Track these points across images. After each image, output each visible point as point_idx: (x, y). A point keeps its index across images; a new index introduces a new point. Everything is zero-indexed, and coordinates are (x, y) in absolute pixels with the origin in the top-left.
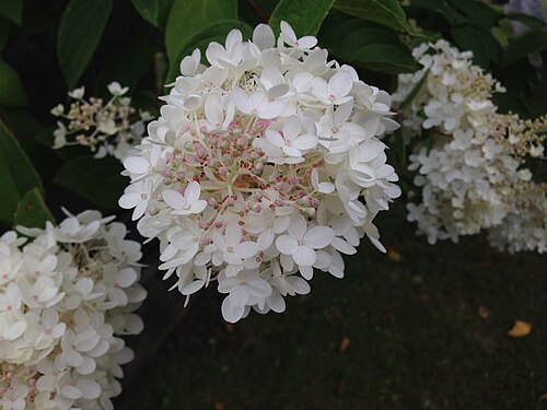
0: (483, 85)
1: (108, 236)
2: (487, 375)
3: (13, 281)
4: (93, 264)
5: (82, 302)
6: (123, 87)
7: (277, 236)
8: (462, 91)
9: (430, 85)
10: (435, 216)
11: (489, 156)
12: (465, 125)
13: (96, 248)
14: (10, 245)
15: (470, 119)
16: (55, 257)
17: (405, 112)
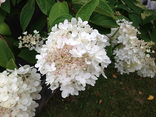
0: (134, 32)
1: (31, 72)
2: (141, 111)
3: (5, 85)
4: (27, 80)
5: (24, 91)
6: (37, 31)
7: (76, 76)
8: (129, 33)
9: (120, 31)
10: (122, 66)
11: (135, 52)
12: (129, 43)
13: (28, 75)
14: (5, 75)
15: (130, 41)
16: (17, 78)
17: (113, 38)
